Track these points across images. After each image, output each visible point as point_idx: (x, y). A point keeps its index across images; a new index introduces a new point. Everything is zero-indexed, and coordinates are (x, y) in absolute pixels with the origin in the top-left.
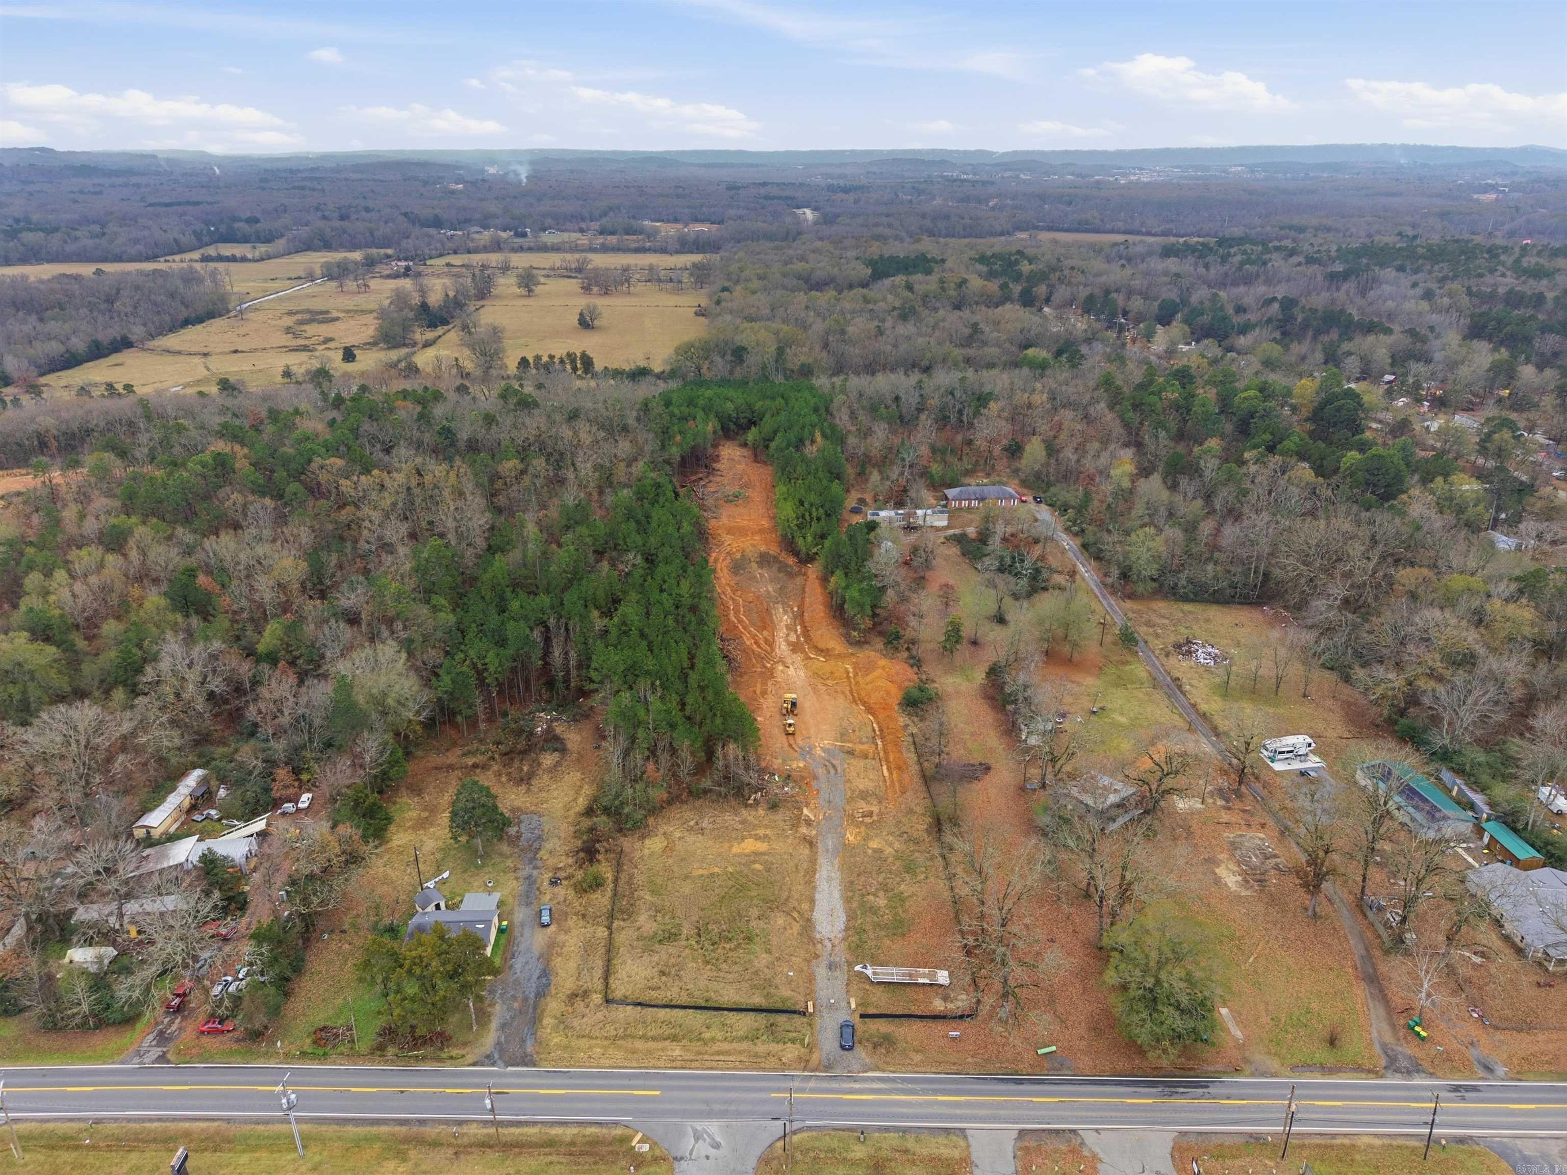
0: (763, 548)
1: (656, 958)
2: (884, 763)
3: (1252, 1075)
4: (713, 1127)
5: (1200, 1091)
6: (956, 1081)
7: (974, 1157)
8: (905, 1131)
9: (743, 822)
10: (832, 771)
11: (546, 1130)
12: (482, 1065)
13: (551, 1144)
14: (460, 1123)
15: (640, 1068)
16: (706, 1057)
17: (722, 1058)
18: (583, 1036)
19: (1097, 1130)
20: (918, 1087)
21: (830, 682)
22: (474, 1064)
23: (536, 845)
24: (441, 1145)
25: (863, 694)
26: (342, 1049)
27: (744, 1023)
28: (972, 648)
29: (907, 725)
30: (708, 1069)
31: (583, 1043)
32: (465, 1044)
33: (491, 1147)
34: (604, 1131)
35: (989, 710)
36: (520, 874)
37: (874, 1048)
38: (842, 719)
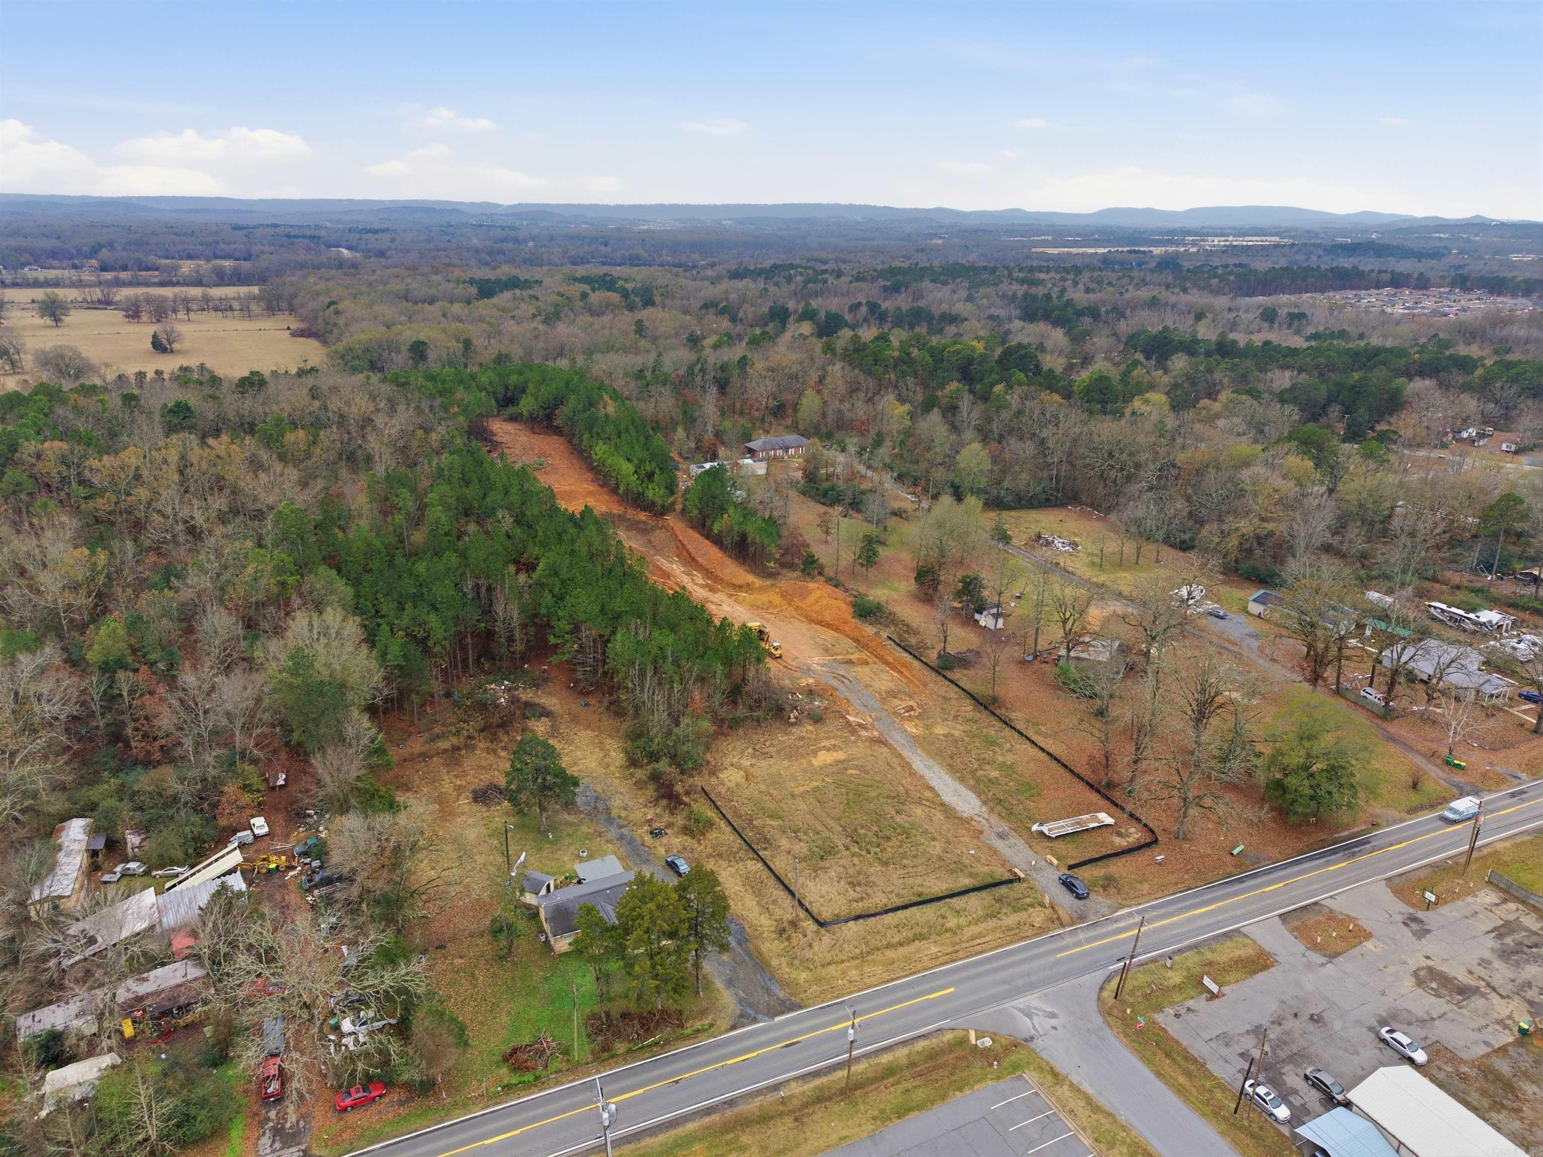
0: (603, 509)
1: (832, 873)
3: (1388, 825)
4: (1031, 1000)
5: (1368, 846)
6: (1194, 895)
7: (1266, 947)
8: (1195, 947)
9: (802, 738)
10: (846, 681)
11: (874, 1061)
12: (743, 1026)
13: (890, 1071)
14: (776, 1087)
15: (911, 974)
16: (964, 945)
17: (978, 941)
18: (829, 964)
19: (1331, 897)
20: (1171, 909)
21: (773, 611)
22: (733, 1028)
23: (600, 806)
24: (771, 1118)
25: (813, 615)
26: (554, 1065)
27: (974, 902)
29: (877, 632)
30: (977, 954)
31: (832, 969)
32: (704, 1013)
33: (830, 1099)
34: (934, 1041)
36: (609, 836)
37: (1105, 890)
38: (813, 638)
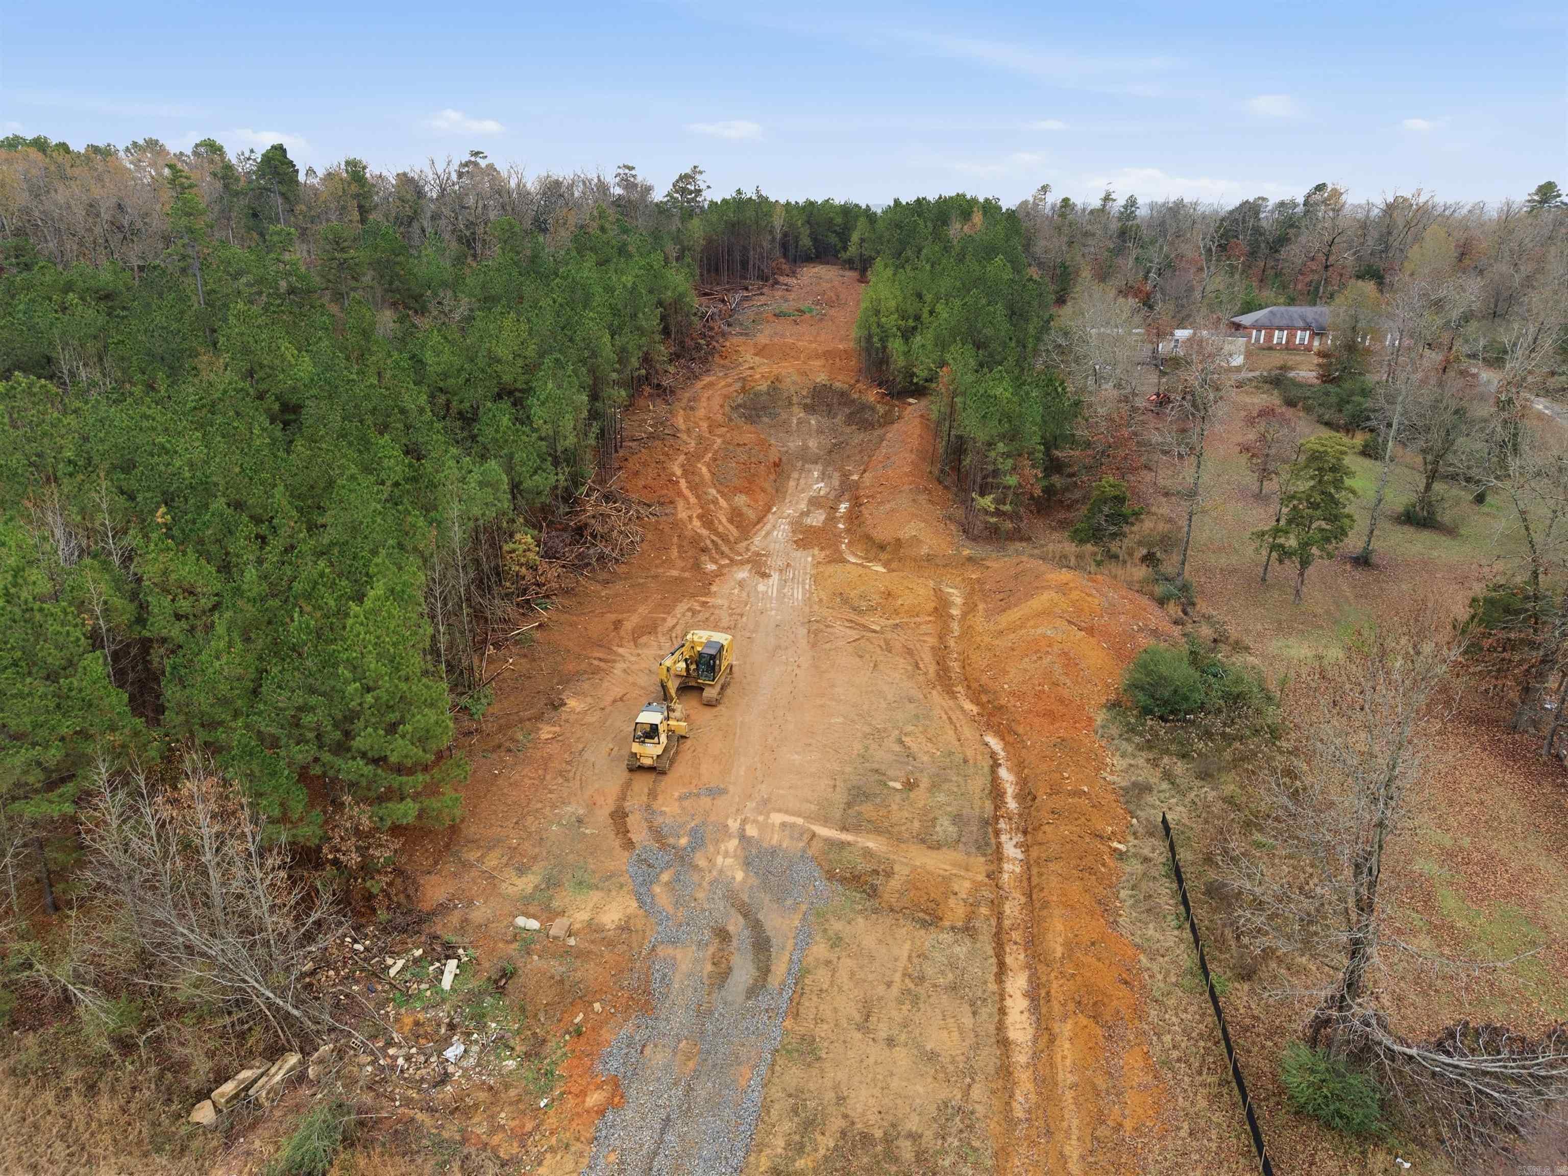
0: (822, 378)
2: (1015, 957)
21: (875, 622)
25: (979, 660)
28: (1359, 574)
29: (1144, 789)
35: (1492, 764)
38: (878, 735)
